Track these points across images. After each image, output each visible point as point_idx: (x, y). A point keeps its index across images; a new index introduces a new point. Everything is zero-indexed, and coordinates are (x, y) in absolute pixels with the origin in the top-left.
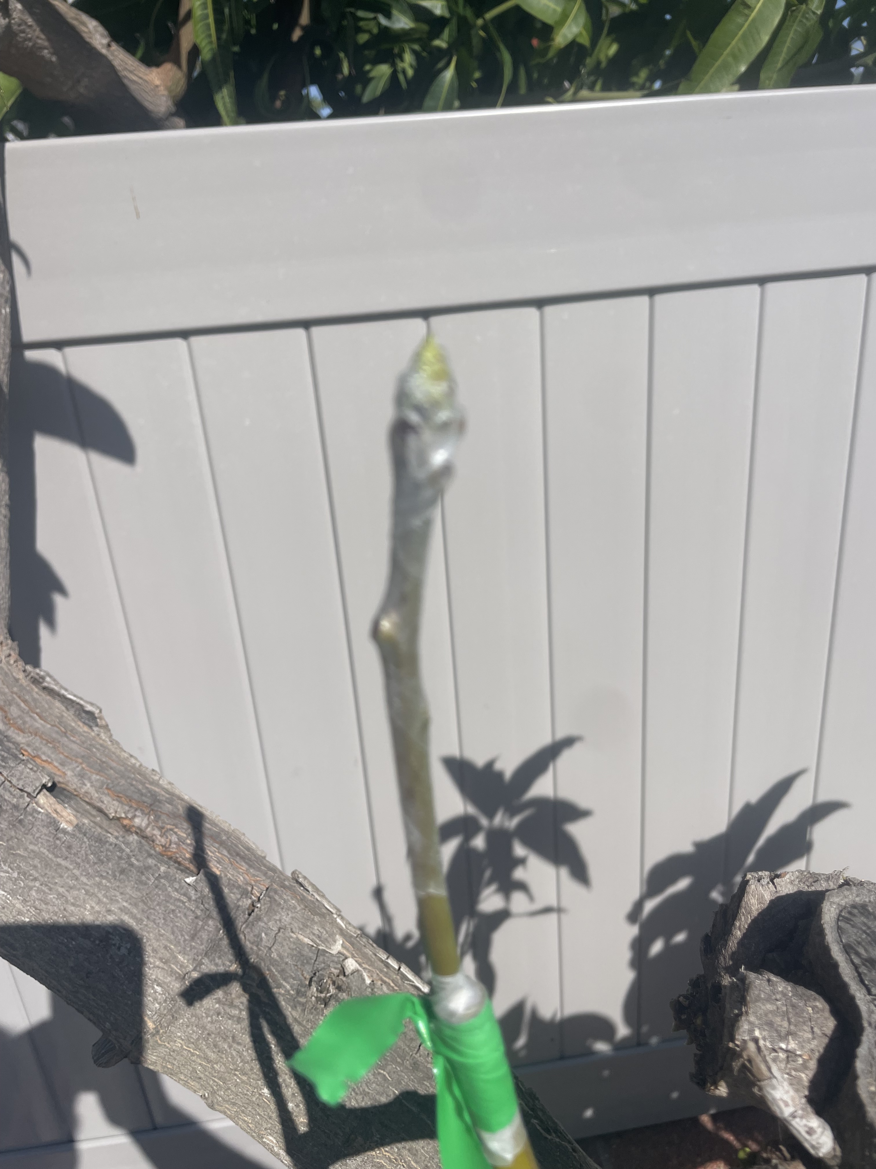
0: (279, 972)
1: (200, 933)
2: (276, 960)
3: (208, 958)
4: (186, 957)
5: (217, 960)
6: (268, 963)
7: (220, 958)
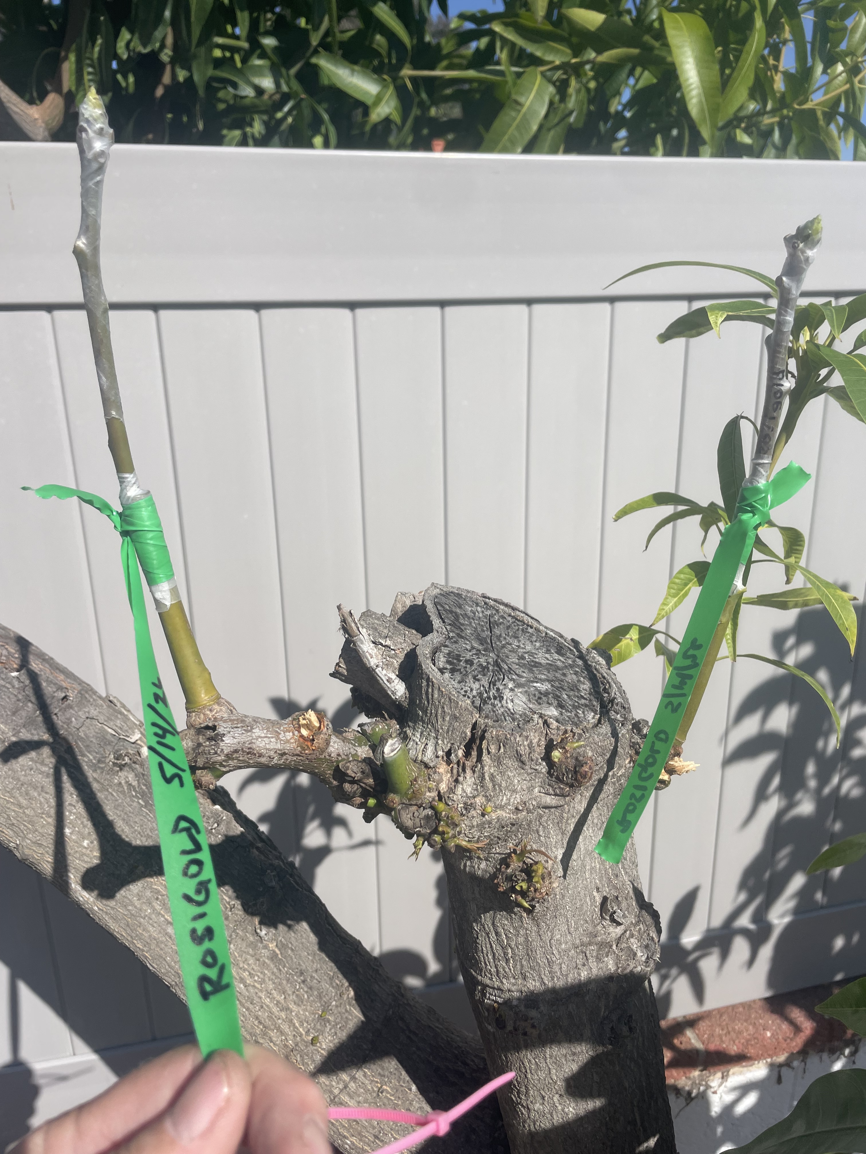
0: (84, 746)
1: (21, 712)
2: (83, 738)
3: (26, 728)
4: (8, 726)
5: (33, 731)
6: (75, 738)
7: (35, 729)
